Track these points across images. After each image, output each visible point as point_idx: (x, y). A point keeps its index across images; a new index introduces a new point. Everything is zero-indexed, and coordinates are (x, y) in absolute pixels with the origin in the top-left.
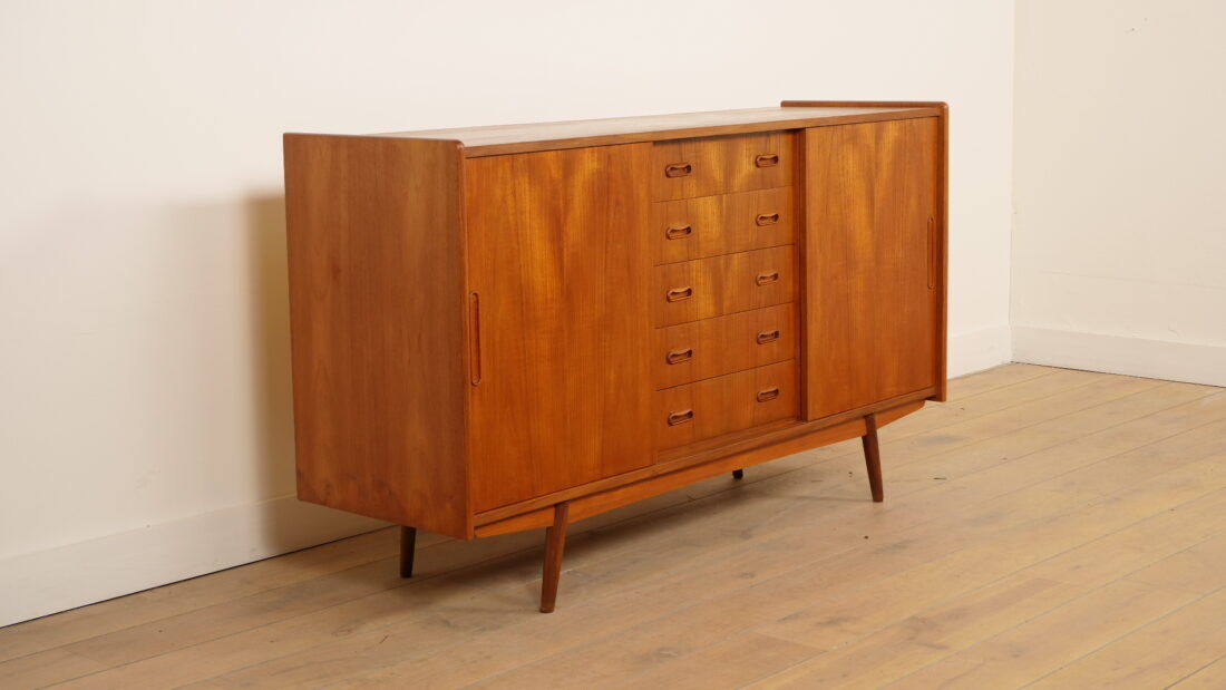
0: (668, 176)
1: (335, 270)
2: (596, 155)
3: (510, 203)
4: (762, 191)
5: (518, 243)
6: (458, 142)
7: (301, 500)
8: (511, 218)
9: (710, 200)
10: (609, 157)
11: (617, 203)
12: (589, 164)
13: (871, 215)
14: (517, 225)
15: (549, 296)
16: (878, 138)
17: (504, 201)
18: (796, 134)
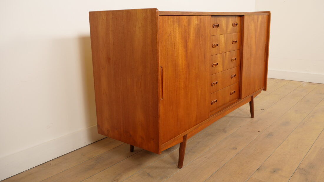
0: (213, 27)
1: (109, 59)
2: (197, 18)
3: (172, 33)
4: (233, 34)
5: (175, 48)
6: (156, 9)
7: (99, 134)
8: (173, 39)
9: (223, 36)
10: (200, 19)
11: (202, 35)
12: (195, 21)
13: (255, 42)
14: (174, 41)
15: (183, 67)
16: (258, 20)
17: (171, 33)
18: (241, 17)
